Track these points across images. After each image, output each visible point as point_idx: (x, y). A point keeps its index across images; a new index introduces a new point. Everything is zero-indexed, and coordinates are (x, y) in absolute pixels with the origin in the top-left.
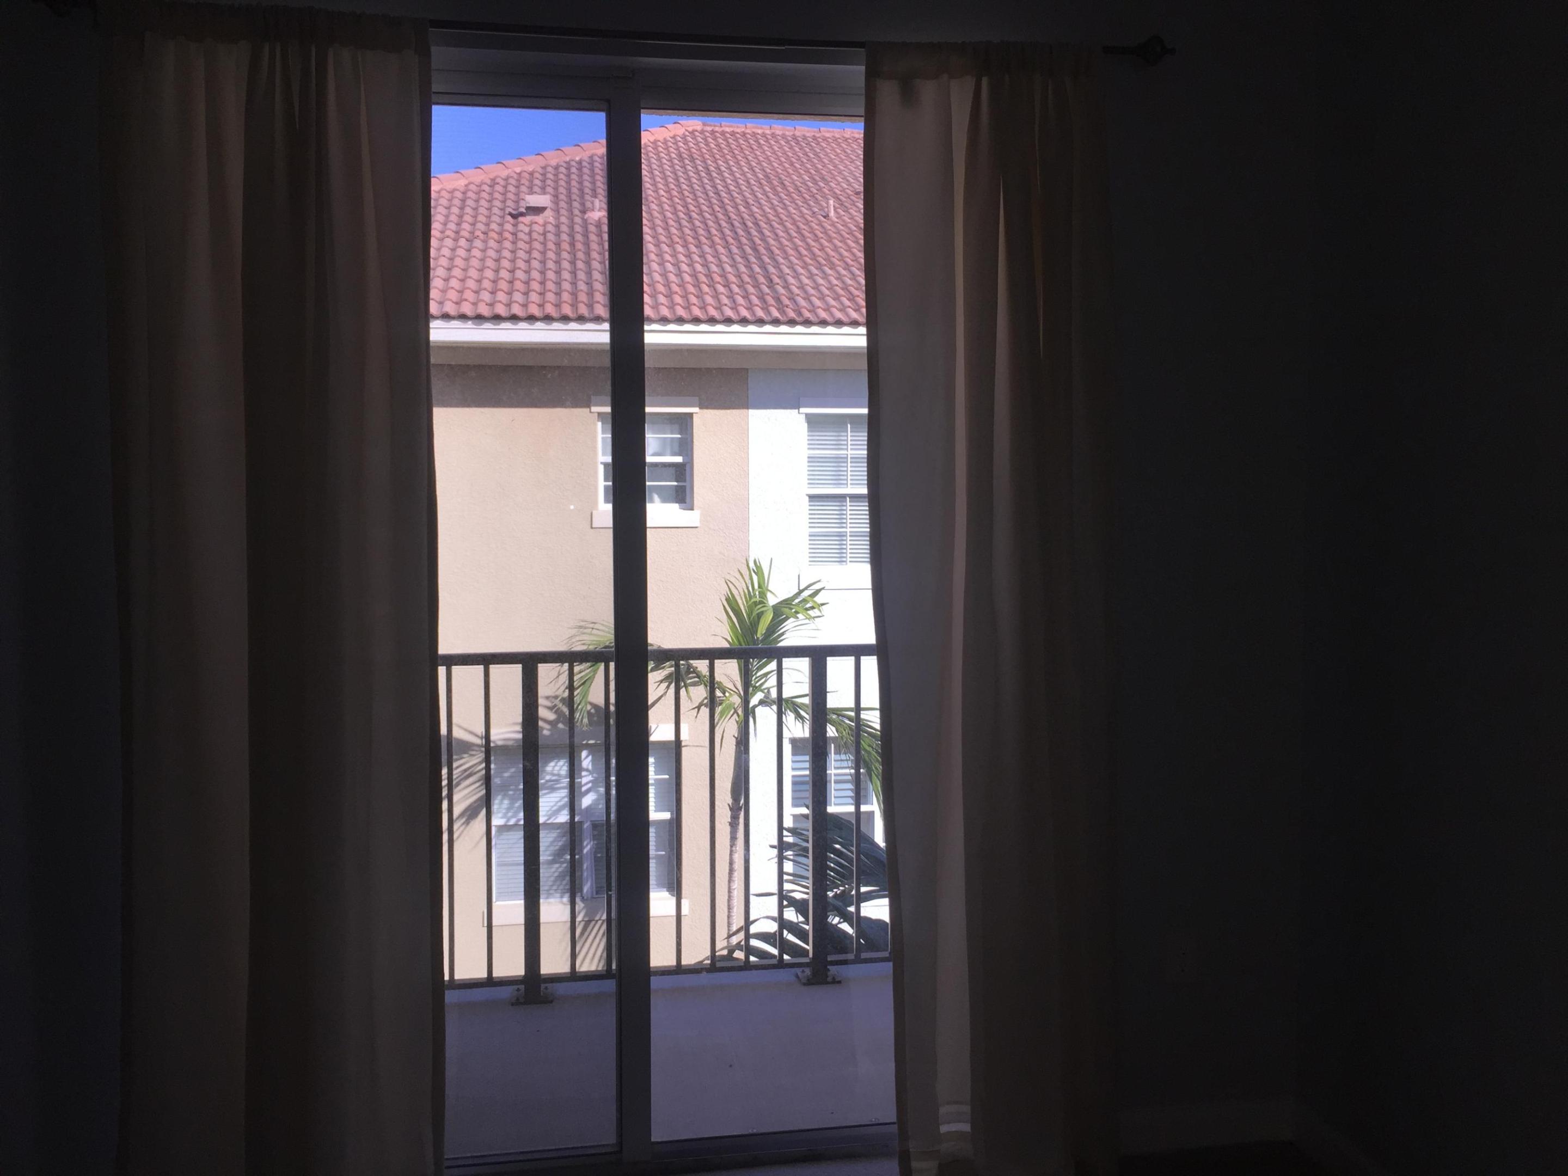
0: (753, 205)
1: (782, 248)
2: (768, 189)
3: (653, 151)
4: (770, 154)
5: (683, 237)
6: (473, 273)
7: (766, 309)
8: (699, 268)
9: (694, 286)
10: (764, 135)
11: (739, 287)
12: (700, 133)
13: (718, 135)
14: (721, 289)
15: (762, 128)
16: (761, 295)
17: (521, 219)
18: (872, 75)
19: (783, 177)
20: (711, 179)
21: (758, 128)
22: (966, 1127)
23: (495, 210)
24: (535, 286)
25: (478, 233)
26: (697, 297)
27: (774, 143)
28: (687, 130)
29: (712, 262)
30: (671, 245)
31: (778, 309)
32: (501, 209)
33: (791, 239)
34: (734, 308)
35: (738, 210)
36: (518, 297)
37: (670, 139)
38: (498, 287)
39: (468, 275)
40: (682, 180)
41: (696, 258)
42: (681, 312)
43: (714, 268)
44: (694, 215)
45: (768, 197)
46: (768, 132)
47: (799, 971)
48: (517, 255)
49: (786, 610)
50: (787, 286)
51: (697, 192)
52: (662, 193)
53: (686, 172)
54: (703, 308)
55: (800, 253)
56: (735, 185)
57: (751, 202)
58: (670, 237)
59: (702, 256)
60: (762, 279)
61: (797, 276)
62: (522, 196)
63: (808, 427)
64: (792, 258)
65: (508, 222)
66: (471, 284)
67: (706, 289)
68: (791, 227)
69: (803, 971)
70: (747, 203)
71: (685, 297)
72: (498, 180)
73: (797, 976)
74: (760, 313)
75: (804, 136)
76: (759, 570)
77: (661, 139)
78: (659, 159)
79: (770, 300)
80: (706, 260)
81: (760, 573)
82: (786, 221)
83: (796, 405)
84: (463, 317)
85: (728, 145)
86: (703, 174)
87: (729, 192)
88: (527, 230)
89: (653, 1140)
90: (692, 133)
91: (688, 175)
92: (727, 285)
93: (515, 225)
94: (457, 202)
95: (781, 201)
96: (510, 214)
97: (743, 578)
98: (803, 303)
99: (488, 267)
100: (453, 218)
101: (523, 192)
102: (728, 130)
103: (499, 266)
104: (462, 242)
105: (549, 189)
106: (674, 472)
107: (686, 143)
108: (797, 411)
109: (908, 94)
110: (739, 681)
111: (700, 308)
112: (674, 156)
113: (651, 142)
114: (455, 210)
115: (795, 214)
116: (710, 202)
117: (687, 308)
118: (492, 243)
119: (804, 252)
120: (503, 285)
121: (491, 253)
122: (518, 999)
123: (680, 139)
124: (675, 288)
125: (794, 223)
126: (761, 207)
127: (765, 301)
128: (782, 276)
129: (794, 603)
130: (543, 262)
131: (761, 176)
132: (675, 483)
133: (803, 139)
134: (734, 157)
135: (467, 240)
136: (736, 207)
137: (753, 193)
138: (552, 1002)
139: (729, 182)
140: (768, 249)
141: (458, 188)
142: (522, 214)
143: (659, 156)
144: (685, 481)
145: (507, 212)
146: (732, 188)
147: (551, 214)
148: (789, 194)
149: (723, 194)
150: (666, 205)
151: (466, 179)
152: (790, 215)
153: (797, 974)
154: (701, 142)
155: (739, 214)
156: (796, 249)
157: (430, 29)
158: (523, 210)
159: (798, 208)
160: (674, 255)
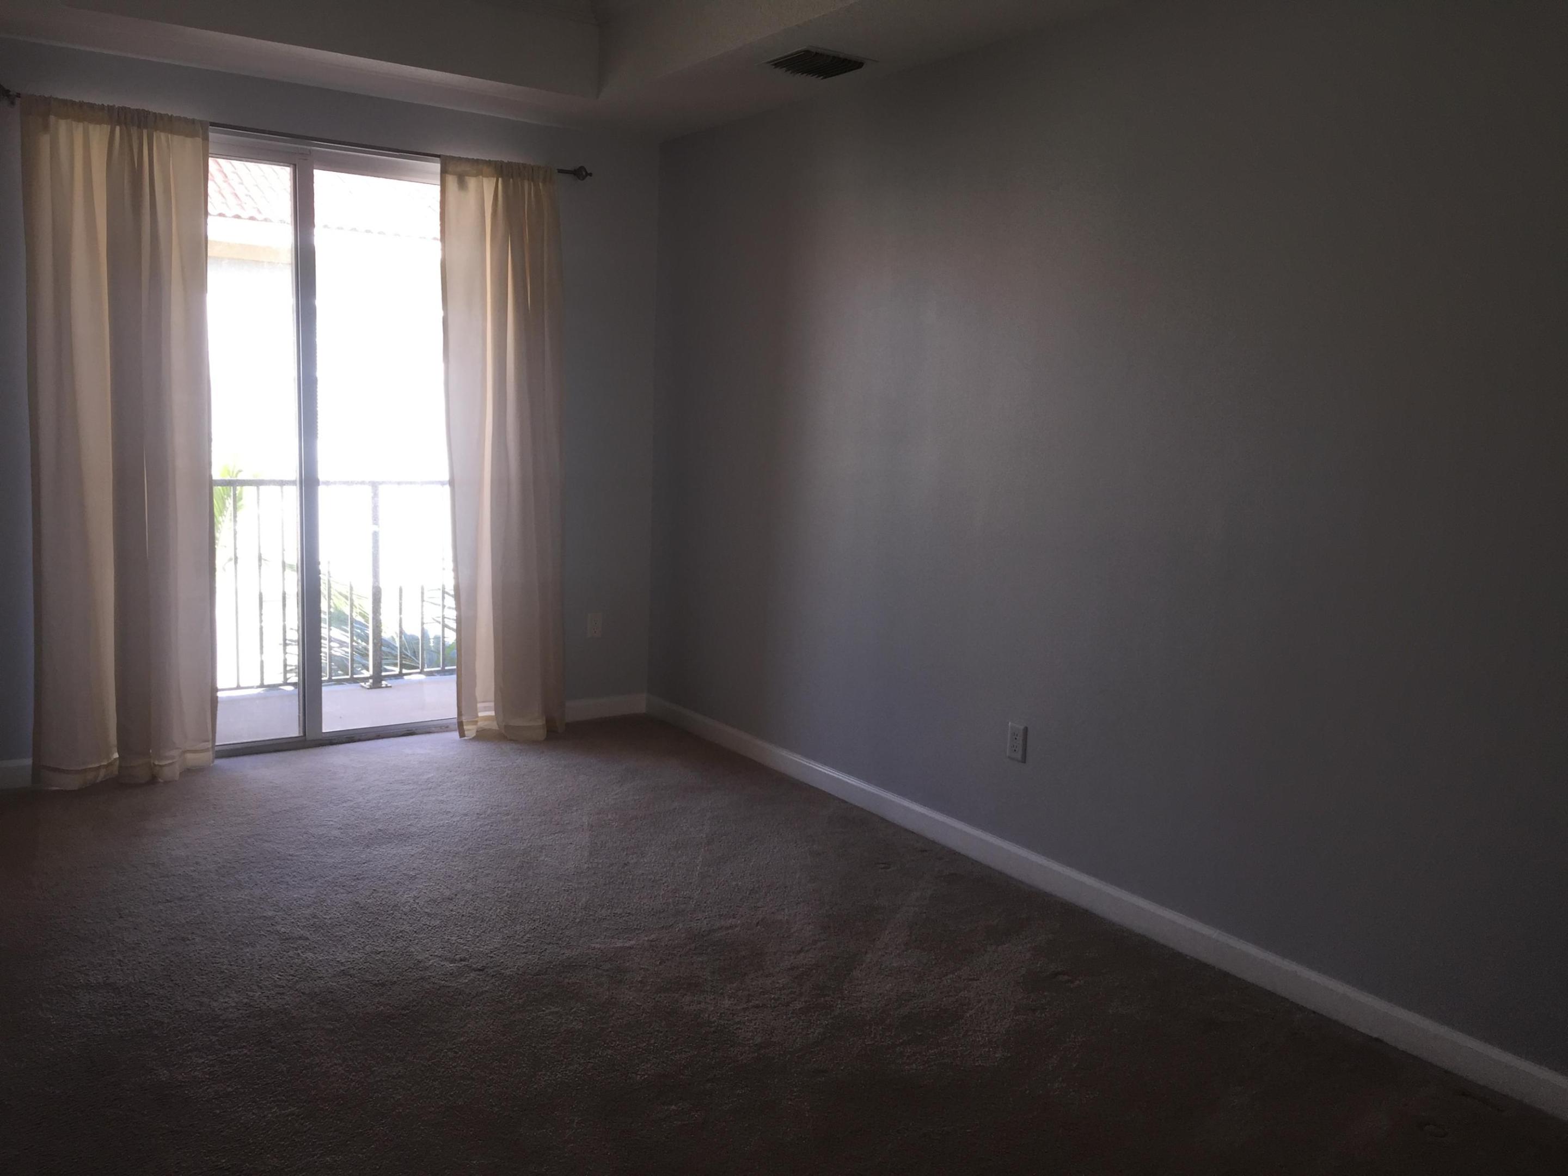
18: (444, 172)
22: (492, 714)
89: (324, 731)
109: (462, 184)
157: (210, 127)
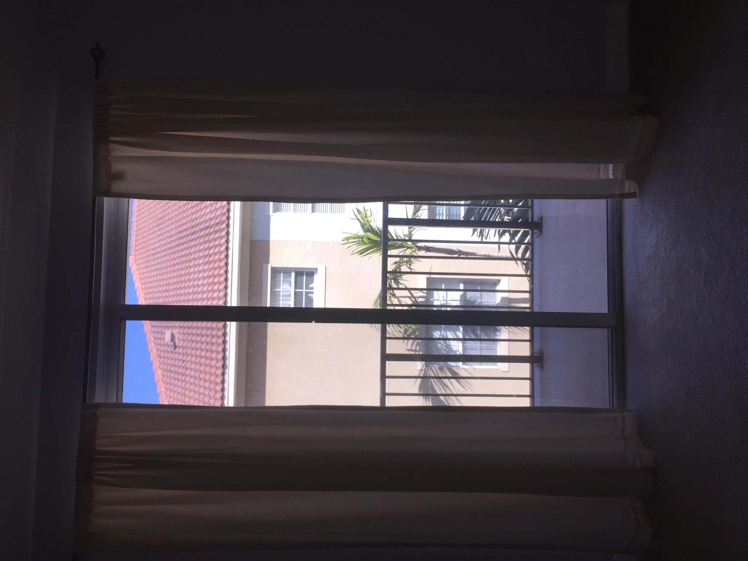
0: (171, 233)
1: (192, 221)
2: (163, 226)
3: (144, 280)
4: (146, 224)
5: (186, 268)
6: (202, 368)
7: (222, 230)
8: (201, 261)
9: (210, 264)
10: (137, 226)
11: (211, 243)
12: (136, 257)
13: (137, 248)
14: (211, 251)
15: (134, 227)
16: (215, 232)
17: (177, 344)
19: (157, 218)
20: (158, 253)
21: (134, 229)
22: (611, 166)
23: (173, 356)
24: (209, 339)
25: (183, 365)
26: (215, 263)
27: (141, 221)
28: (134, 263)
29: (199, 255)
30: (190, 274)
31: (222, 224)
32: (172, 353)
33: (188, 216)
34: (221, 245)
35: (173, 241)
36: (214, 348)
37: (139, 271)
38: (209, 357)
39: (203, 371)
40: (159, 267)
41: (196, 262)
42: (222, 271)
43: (201, 254)
44: (176, 262)
45: (167, 226)
46: (135, 224)
47: (535, 236)
48: (194, 347)
49: (366, 226)
50: (211, 220)
51: (165, 260)
52: (165, 277)
53: (155, 265)
54: (221, 260)
55: (195, 212)
56: (161, 241)
57: (169, 234)
58: (186, 275)
59: (195, 259)
60: (207, 231)
61: (206, 214)
62: (165, 343)
63: (279, 212)
64: (197, 216)
65: (178, 350)
66: (207, 369)
67: (211, 259)
68: (182, 215)
69: (536, 233)
70: (170, 236)
71: (215, 269)
72: (158, 354)
73: (538, 236)
74: (224, 233)
75: (137, 206)
76: (347, 239)
77: (139, 276)
78: (148, 277)
79: (218, 228)
80: (197, 258)
81: (348, 238)
82: (179, 218)
83: (268, 217)
84: (223, 374)
85: (142, 243)
86: (156, 257)
87: (165, 245)
88: (182, 342)
89: (607, 312)
90: (135, 261)
91: (156, 264)
92: (210, 248)
93: (180, 348)
94: (168, 374)
95: (169, 220)
96: (174, 349)
97: (350, 247)
98: (219, 212)
99: (200, 361)
100: (176, 376)
101: (164, 343)
102: (134, 244)
103: (199, 356)
104: (188, 372)
105: (163, 330)
106: (299, 277)
107: (141, 264)
108: (271, 217)
109: (119, 176)
110: (399, 249)
111: (221, 262)
112: (147, 270)
113: (140, 281)
114: (172, 375)
115: (175, 213)
116: (169, 254)
117: (220, 268)
118: (188, 359)
119: (194, 210)
120: (208, 354)
121: (193, 359)
122: (540, 367)
123: (139, 267)
124: (211, 273)
125: (180, 214)
126: (172, 230)
127: (218, 231)
128: (206, 221)
129: (363, 223)
130: (198, 335)
131: (157, 229)
132: (305, 276)
133: (139, 207)
134: (147, 241)
135: (187, 370)
136: (172, 242)
137: (165, 233)
138: (542, 352)
139: (159, 244)
140: (193, 227)
141: (162, 373)
142: (175, 344)
143: (147, 277)
144: (304, 272)
145: (173, 351)
146: (162, 243)
147: (174, 330)
148: (166, 216)
149: (166, 248)
150: (171, 275)
151: (157, 369)
152: (176, 216)
153: (537, 236)
154: (140, 257)
155: (175, 240)
156: (192, 214)
157: (87, 402)
158: (173, 343)
159: (173, 212)
160: (195, 273)
